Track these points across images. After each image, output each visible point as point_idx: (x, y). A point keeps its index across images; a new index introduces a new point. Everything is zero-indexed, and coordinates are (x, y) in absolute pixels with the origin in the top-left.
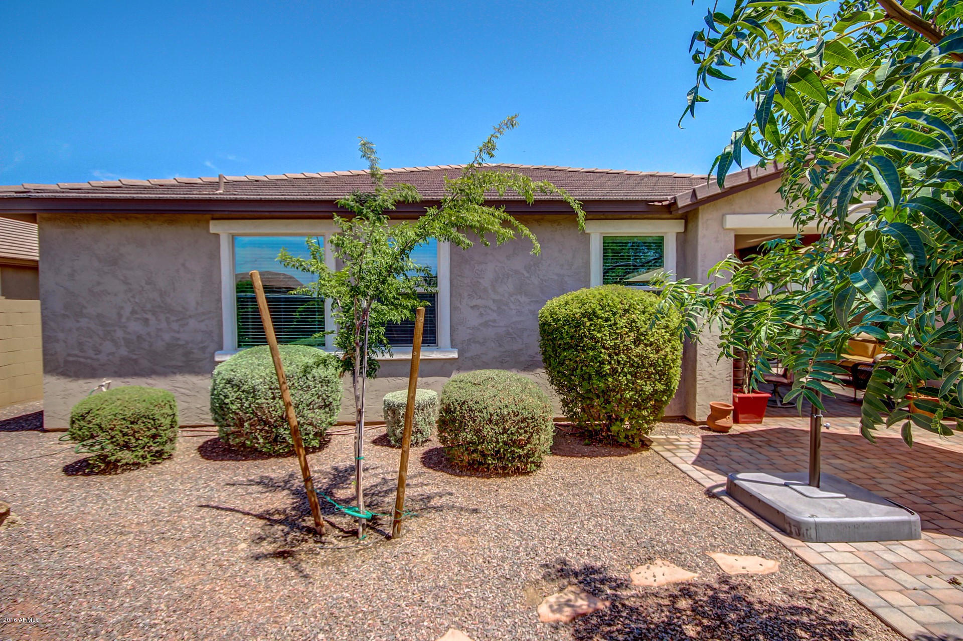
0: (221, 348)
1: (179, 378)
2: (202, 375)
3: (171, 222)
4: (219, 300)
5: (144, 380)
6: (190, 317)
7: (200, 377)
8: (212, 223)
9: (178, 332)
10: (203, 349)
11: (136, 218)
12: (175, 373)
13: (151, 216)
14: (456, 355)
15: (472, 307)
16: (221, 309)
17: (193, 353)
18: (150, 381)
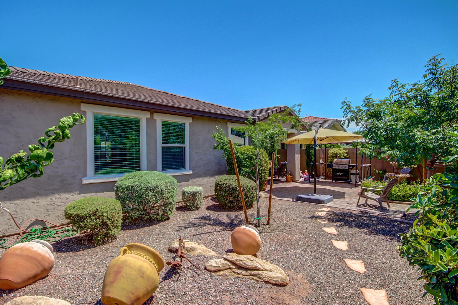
0: (85, 176)
1: (57, 196)
2: (73, 193)
3: (54, 100)
4: (85, 149)
5: (30, 200)
6: (65, 158)
7: (72, 194)
8: (82, 105)
9: (57, 168)
10: (74, 177)
11: (27, 95)
12: (54, 194)
13: (39, 95)
14: (192, 173)
15: (196, 153)
16: (86, 153)
17: (67, 180)
18: (34, 200)
